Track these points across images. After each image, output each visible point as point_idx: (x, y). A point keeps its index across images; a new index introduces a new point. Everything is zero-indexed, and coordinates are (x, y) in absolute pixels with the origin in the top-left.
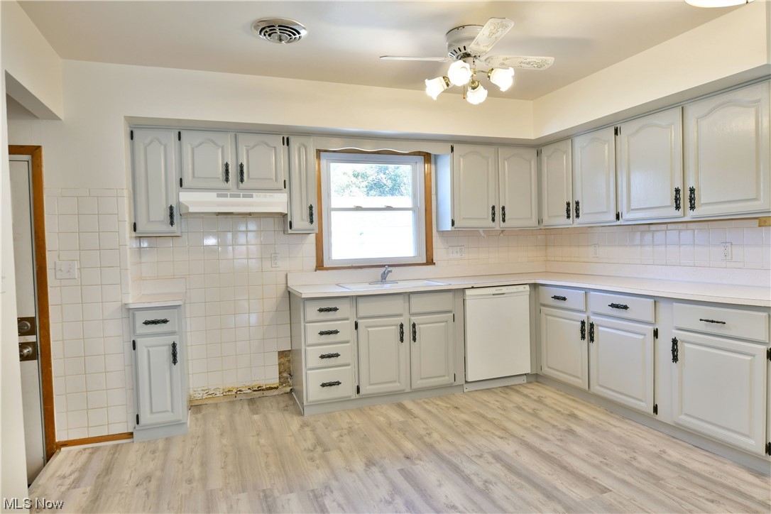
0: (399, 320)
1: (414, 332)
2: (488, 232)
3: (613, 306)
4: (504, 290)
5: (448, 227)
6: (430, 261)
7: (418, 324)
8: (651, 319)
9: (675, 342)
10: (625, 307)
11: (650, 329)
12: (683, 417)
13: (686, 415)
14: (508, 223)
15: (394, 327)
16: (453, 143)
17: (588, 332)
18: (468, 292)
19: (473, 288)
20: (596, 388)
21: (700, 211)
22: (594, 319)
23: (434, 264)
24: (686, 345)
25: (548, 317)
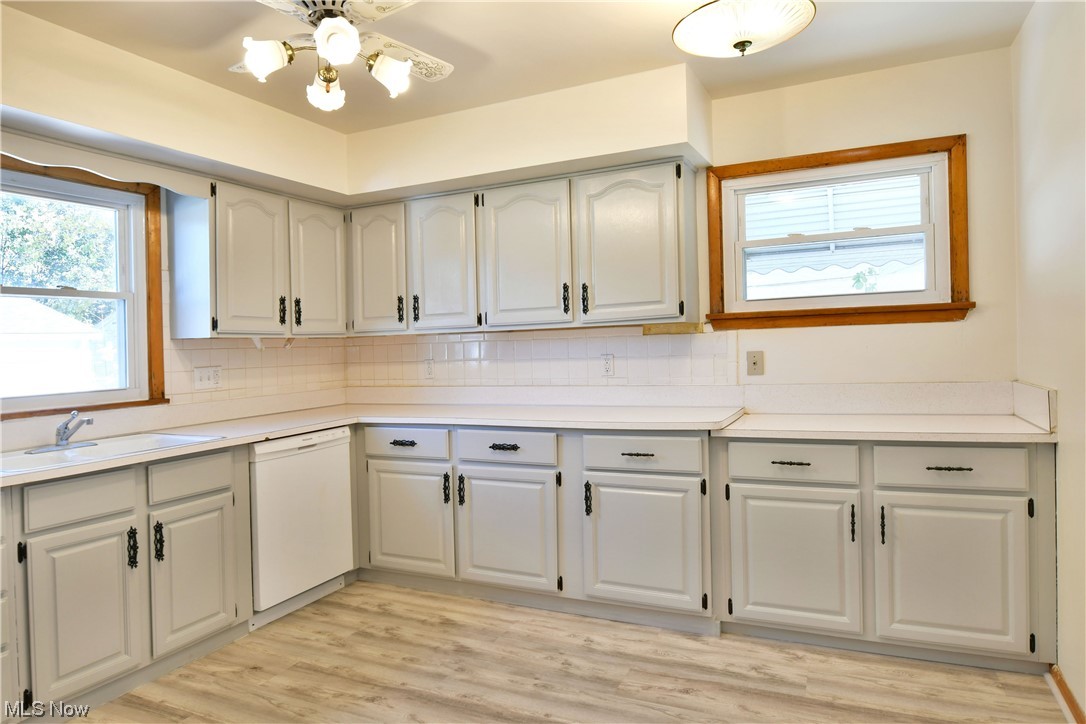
0: (124, 524)
1: (160, 541)
2: (270, 341)
3: (495, 447)
4: (315, 438)
5: (206, 332)
6: (157, 397)
7: (166, 524)
8: (552, 460)
9: (588, 487)
10: (515, 448)
11: (553, 473)
12: (599, 586)
13: (603, 582)
14: (307, 327)
15: (115, 539)
16: (217, 179)
17: (454, 490)
18: (259, 449)
19: (267, 440)
20: (469, 572)
21: (596, 314)
22: (464, 469)
23: (168, 401)
24: (602, 489)
25: (383, 475)
